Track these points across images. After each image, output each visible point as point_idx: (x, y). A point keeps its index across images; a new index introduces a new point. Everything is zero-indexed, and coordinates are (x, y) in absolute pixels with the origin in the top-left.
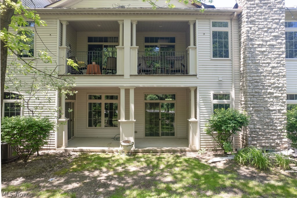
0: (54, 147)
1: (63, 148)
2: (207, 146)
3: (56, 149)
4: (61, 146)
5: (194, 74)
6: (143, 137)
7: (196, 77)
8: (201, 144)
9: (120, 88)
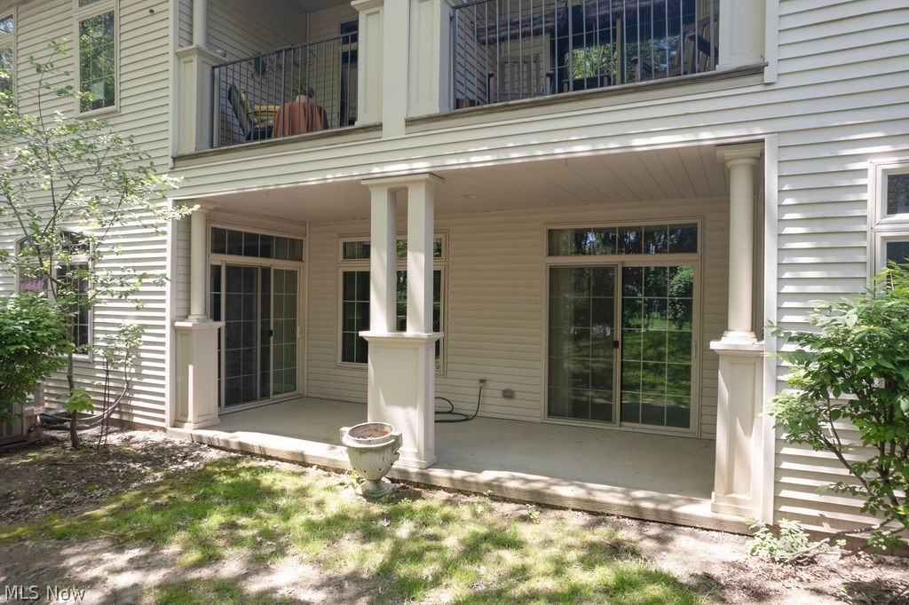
0: (163, 420)
1: (189, 429)
2: (828, 514)
3: (169, 429)
4: (184, 422)
5: (749, 60)
6: (537, 420)
7: (755, 79)
8: (785, 493)
9: (366, 187)
